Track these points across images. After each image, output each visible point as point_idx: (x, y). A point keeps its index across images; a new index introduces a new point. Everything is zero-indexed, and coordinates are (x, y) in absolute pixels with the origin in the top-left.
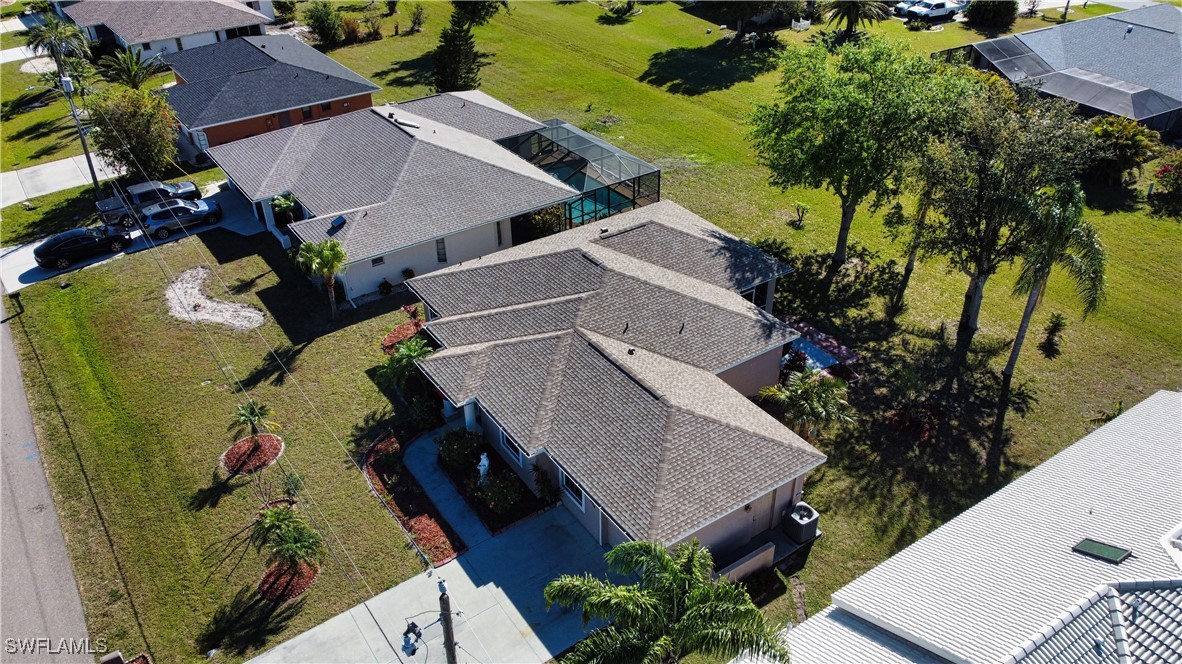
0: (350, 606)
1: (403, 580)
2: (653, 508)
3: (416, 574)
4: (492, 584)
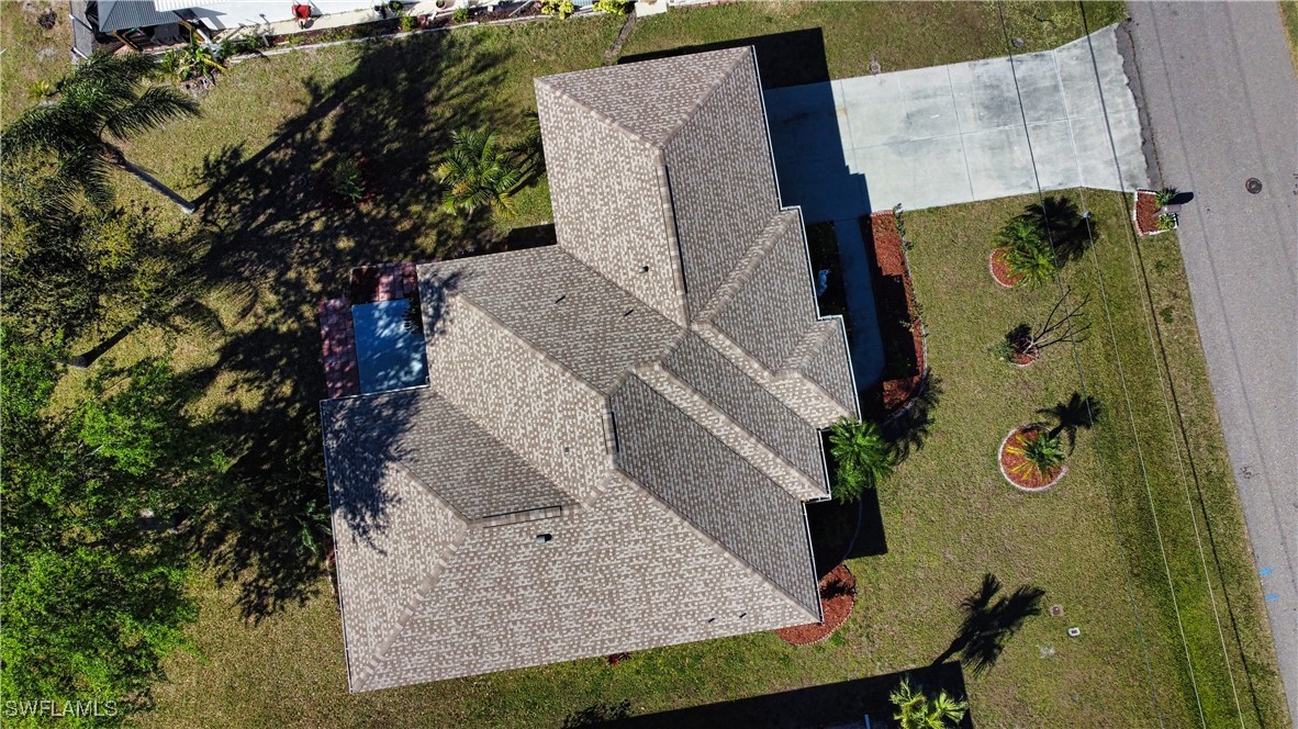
0: (973, 205)
1: (923, 211)
2: (728, 75)
3: (911, 213)
4: (852, 172)
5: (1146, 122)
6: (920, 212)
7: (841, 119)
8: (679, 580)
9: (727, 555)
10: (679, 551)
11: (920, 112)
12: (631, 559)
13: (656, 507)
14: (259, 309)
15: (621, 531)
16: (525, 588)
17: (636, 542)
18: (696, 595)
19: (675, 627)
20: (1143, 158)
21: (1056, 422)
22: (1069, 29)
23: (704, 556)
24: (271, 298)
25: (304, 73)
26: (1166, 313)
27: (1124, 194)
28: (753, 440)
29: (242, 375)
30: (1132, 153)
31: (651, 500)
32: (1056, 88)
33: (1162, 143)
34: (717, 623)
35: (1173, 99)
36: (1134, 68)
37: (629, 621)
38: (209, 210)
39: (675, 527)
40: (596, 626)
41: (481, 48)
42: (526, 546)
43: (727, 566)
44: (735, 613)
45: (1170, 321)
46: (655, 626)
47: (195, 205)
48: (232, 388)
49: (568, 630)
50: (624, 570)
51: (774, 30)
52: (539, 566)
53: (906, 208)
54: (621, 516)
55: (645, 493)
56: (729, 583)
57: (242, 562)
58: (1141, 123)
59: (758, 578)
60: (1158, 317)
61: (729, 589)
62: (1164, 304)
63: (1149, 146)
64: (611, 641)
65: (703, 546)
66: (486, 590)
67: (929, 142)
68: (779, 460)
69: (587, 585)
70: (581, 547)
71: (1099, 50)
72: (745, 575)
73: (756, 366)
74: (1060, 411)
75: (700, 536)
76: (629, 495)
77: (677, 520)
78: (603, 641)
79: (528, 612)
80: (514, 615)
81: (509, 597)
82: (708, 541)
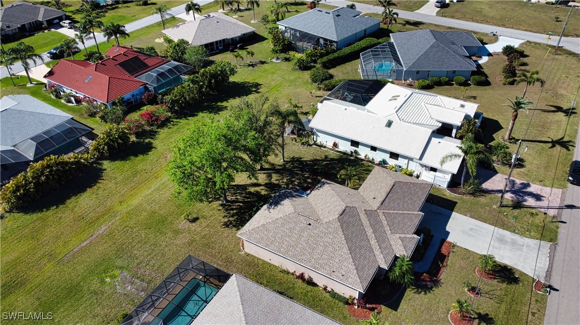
3: (459, 246)
4: (447, 230)
5: (551, 267)
6: (462, 248)
7: (451, 220)
8: (333, 255)
9: (350, 256)
10: (338, 247)
11: (475, 230)
12: (325, 242)
13: (340, 232)
14: (281, 181)
15: (328, 234)
16: (295, 234)
17: (330, 238)
18: (335, 262)
19: (323, 267)
20: (545, 274)
21: (476, 316)
22: (535, 237)
23: (344, 253)
24: (285, 181)
25: (326, 154)
26: (533, 314)
27: (533, 278)
28: (376, 241)
29: (266, 189)
30: (542, 271)
31: (341, 230)
32: (523, 246)
33: (553, 274)
34: (335, 273)
35: (563, 266)
36: (553, 254)
37: (313, 258)
38: (286, 163)
39: (342, 240)
40: (304, 254)
41: (368, 168)
42: (304, 224)
43: (348, 259)
44: (341, 273)
45: (534, 316)
46: (319, 264)
47: (285, 161)
48: (262, 190)
49: (297, 251)
50: (322, 244)
51: (444, 197)
52: (303, 231)
53: (457, 244)
54: (330, 230)
55: (340, 227)
56: (345, 264)
57: (232, 216)
58: (549, 267)
59: (354, 267)
60: (530, 313)
61: (344, 266)
62: (534, 311)
63: (549, 273)
64: (305, 261)
65: (345, 250)
66: (286, 228)
67: (473, 236)
68: (379, 250)
69: (310, 242)
70: (315, 231)
71: (542, 245)
72: (351, 264)
73: (388, 228)
74: (479, 314)
75: (347, 246)
76: (336, 225)
77: (343, 239)
78: (303, 259)
79: (291, 240)
80: (287, 239)
81: (290, 234)
82: (348, 249)
